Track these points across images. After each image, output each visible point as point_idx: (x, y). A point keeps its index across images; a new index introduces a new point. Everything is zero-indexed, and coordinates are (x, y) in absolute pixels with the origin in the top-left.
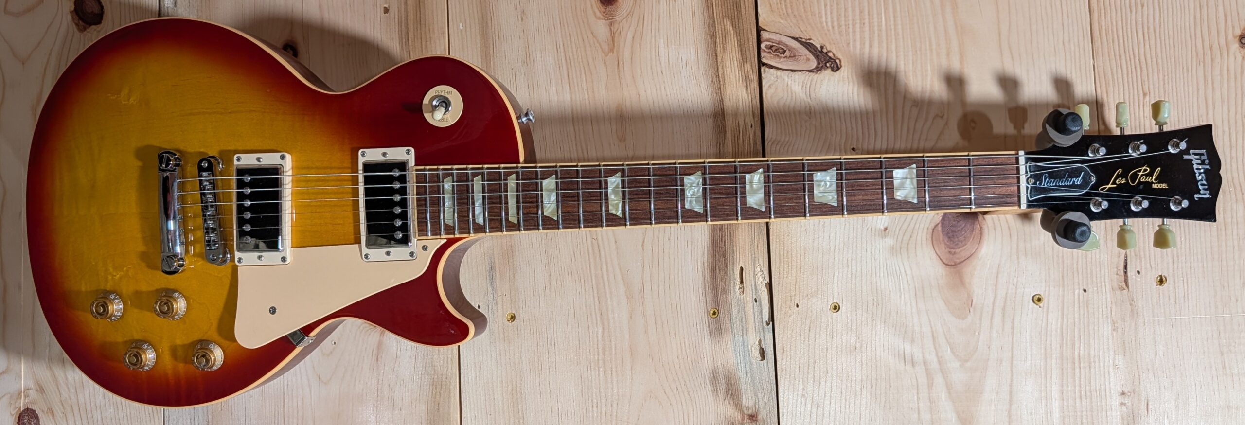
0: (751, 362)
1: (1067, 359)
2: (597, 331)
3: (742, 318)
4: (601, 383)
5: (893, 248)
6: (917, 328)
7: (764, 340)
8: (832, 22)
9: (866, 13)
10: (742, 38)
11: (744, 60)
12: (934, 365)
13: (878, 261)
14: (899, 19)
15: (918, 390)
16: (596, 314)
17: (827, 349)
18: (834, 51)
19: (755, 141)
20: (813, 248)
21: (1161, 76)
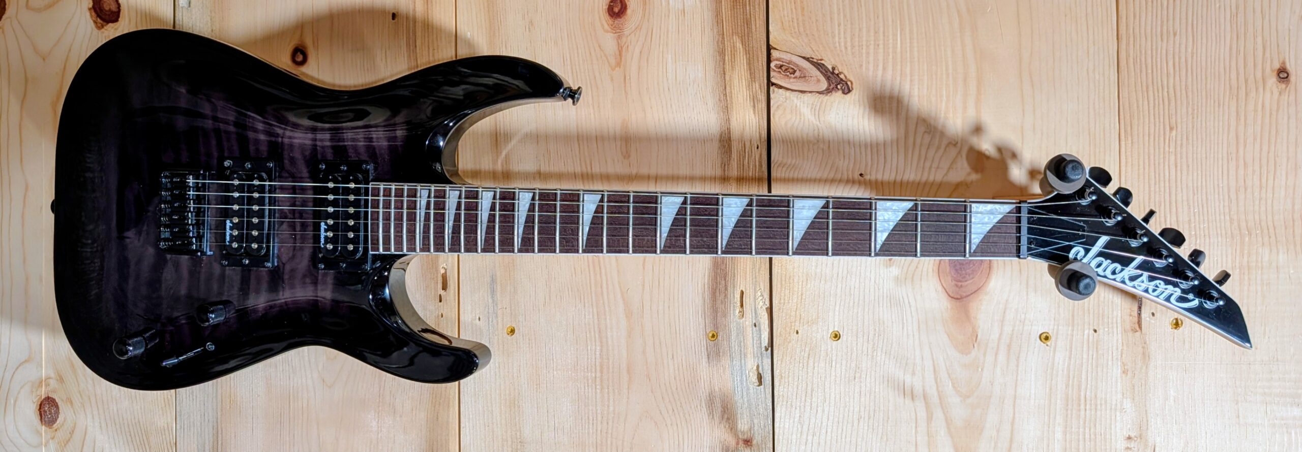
0: (748, 386)
1: (1073, 401)
2: (596, 349)
3: (741, 342)
4: (598, 400)
5: (898, 278)
6: (918, 362)
7: (763, 367)
8: (845, 43)
9: (881, 33)
10: (751, 56)
11: (753, 79)
12: (935, 399)
13: (881, 290)
14: (915, 41)
15: (916, 424)
16: (594, 331)
17: (826, 377)
18: (846, 72)
19: (760, 162)
20: (816, 274)
21: (1190, 110)
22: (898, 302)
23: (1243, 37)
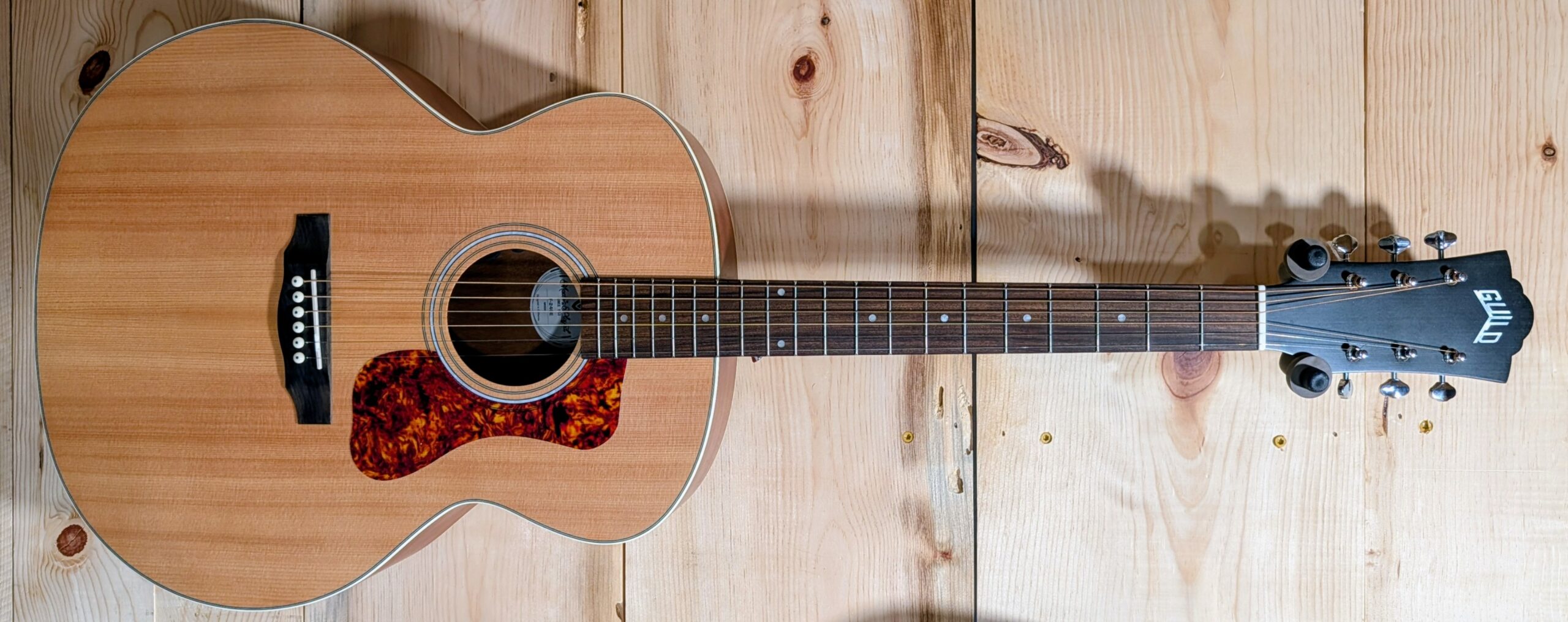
0: (947, 493)
1: (1309, 510)
2: (777, 451)
3: (940, 444)
4: (779, 507)
5: (1117, 374)
6: (1138, 467)
7: (964, 469)
8: (1062, 111)
9: (1102, 101)
10: (955, 128)
11: (956, 150)
12: (1156, 509)
13: (1098, 389)
14: (1140, 110)
15: (1135, 535)
16: (776, 431)
17: (1035, 483)
18: (1061, 145)
19: (964, 244)
20: (1025, 370)
21: (1445, 189)
22: (1117, 402)
23: (1505, 107)
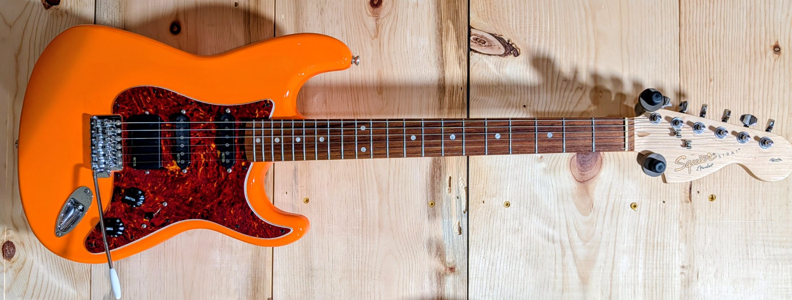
0: (452, 235)
1: (650, 244)
2: (359, 212)
4: (360, 243)
5: (545, 170)
6: (557, 220)
7: (462, 222)
9: (538, 20)
10: (458, 32)
11: (459, 46)
12: (567, 243)
13: (535, 176)
14: (558, 25)
15: (555, 258)
16: (358, 201)
17: (501, 229)
18: (516, 43)
19: (463, 98)
20: (496, 167)
22: (545, 184)
23: (753, 26)
